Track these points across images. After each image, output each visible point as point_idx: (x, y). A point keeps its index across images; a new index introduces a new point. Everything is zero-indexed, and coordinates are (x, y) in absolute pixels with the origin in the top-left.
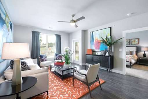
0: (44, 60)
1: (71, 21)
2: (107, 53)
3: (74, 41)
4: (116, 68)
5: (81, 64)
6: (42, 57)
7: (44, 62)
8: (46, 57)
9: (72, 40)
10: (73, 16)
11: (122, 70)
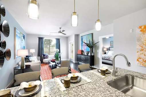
0: (46, 58)
1: (59, 32)
2: (89, 53)
3: (70, 43)
4: (96, 65)
5: (74, 62)
6: (44, 55)
7: (46, 59)
8: (47, 56)
9: (70, 42)
10: (60, 28)
11: (99, 66)
